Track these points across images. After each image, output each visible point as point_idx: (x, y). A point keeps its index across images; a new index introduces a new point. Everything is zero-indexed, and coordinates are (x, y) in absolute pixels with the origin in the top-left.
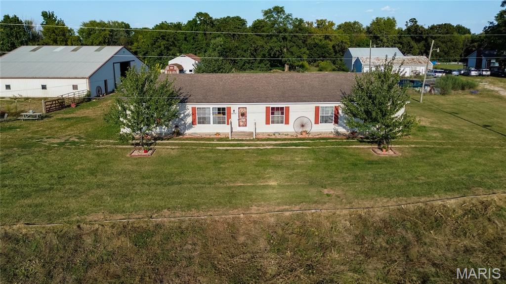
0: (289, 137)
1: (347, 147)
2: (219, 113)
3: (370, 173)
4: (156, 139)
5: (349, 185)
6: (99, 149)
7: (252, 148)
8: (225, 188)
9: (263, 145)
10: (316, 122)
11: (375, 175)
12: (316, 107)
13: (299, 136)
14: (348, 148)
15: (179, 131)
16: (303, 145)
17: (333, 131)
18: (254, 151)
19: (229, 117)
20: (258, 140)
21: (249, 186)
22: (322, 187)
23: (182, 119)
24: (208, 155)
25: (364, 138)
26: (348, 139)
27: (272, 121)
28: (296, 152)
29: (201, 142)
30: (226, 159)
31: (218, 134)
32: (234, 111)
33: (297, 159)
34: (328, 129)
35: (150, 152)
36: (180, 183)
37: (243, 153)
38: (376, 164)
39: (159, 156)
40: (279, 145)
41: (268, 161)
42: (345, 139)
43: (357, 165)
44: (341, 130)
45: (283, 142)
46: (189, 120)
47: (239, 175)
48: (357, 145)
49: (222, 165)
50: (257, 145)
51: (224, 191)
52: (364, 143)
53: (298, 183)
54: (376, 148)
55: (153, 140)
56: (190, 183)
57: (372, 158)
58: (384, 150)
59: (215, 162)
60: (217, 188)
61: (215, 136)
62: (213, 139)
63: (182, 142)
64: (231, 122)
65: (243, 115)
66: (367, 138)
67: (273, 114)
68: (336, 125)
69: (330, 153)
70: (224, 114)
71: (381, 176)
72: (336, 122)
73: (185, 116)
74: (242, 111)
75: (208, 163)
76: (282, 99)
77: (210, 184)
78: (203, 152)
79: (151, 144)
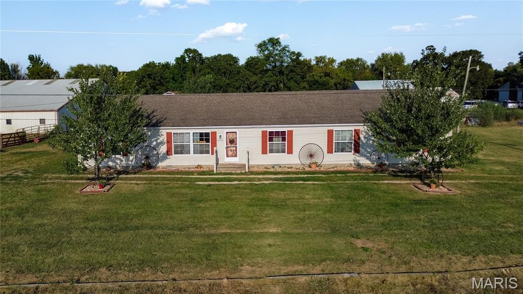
0: (293, 170)
1: (376, 182)
2: (201, 140)
3: (422, 217)
4: (119, 173)
5: (396, 235)
6: (44, 184)
7: (244, 183)
8: (202, 235)
9: (259, 180)
10: (330, 151)
11: (432, 219)
12: (328, 130)
13: (307, 169)
14: (378, 184)
15: (149, 164)
16: (314, 179)
17: (353, 163)
18: (246, 187)
19: (214, 144)
20: (252, 173)
21: (239, 234)
22: (353, 237)
23: (154, 148)
24: (184, 191)
25: (398, 172)
26: (375, 172)
27: (269, 150)
28: (305, 188)
29: (177, 176)
30: (206, 196)
31: (199, 166)
32: (220, 136)
33: (308, 197)
34: (346, 159)
35: (107, 187)
36: (137, 228)
37: (232, 189)
38: (426, 204)
39: (117, 193)
40: (281, 179)
41: (267, 200)
42: (371, 173)
43: (399, 206)
44: (364, 161)
45: (286, 176)
46: (163, 149)
47: (225, 217)
48: (391, 180)
49: (201, 205)
50: (250, 180)
51: (200, 240)
52: (399, 178)
53: (314, 229)
54: (419, 184)
55: (116, 174)
56: (152, 228)
57: (417, 197)
58: (433, 186)
59: (192, 200)
60: (189, 236)
61: (197, 169)
62: (192, 173)
63: (153, 176)
64: (217, 152)
65: (232, 141)
66: (402, 171)
67: (271, 140)
68: (357, 154)
69: (354, 189)
70: (207, 141)
71: (442, 221)
72: (357, 151)
73: (159, 144)
74: (231, 136)
75: (182, 201)
76: (283, 120)
77: (181, 229)
78: (178, 188)
79: (111, 179)
